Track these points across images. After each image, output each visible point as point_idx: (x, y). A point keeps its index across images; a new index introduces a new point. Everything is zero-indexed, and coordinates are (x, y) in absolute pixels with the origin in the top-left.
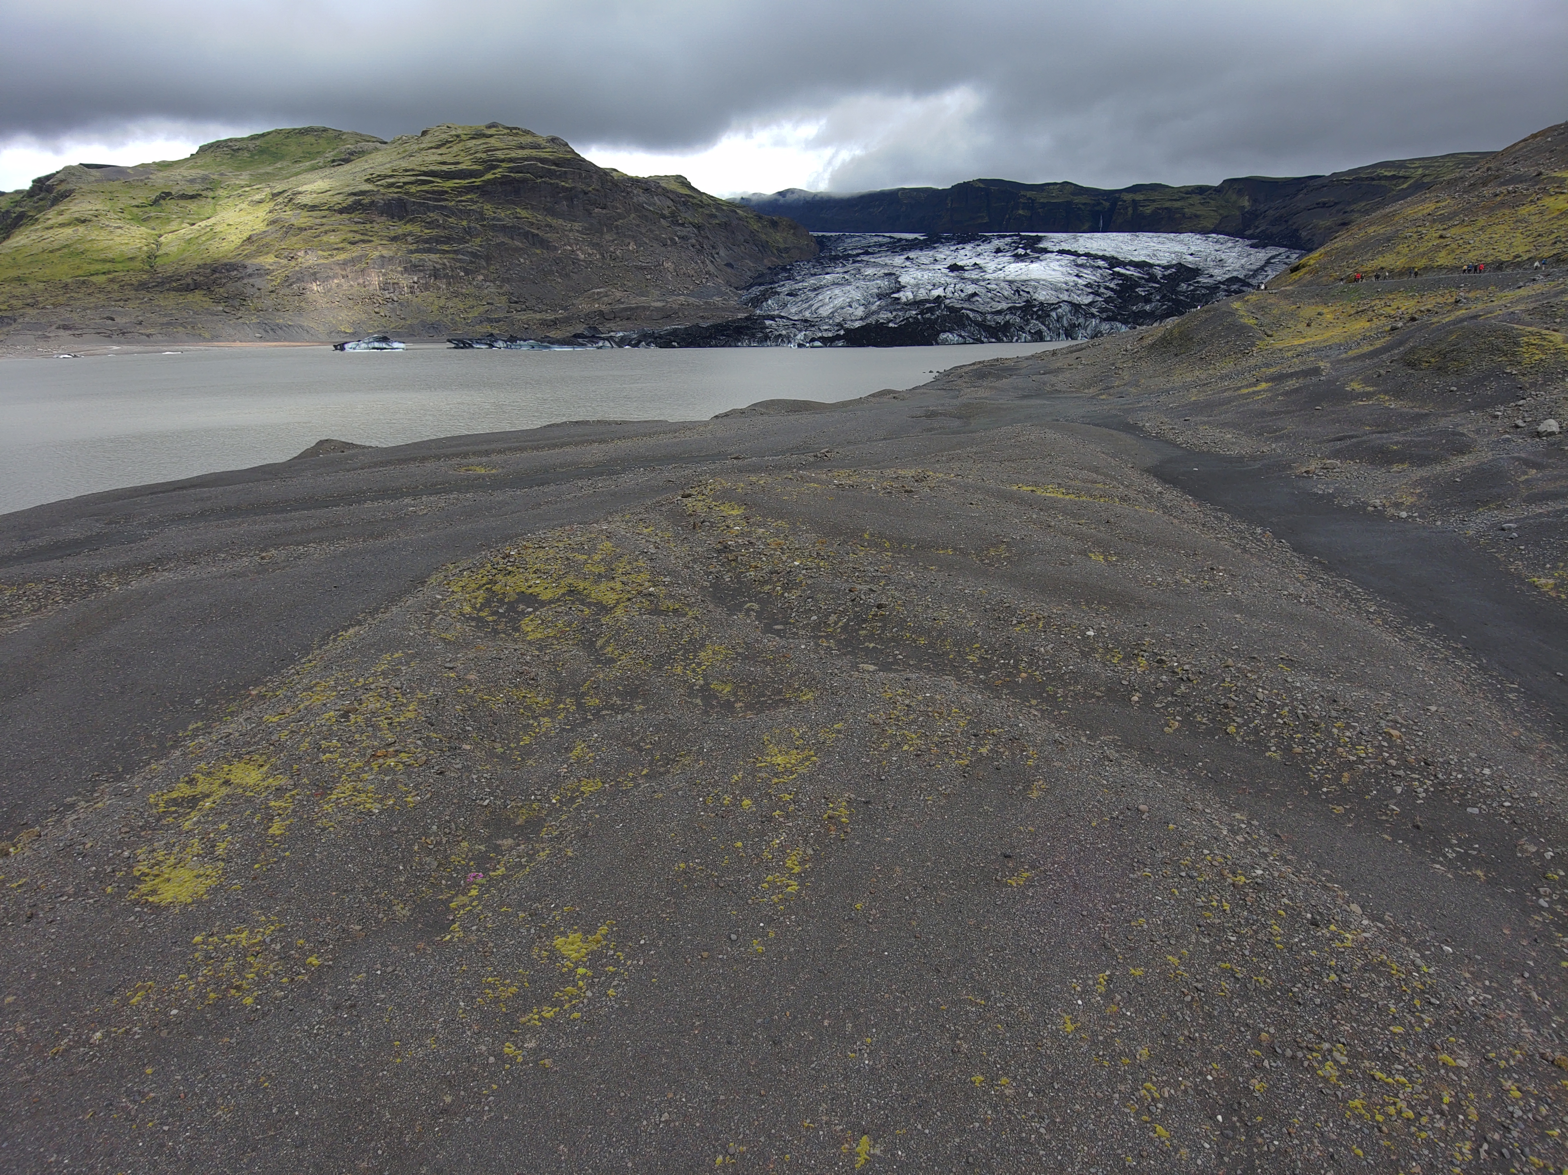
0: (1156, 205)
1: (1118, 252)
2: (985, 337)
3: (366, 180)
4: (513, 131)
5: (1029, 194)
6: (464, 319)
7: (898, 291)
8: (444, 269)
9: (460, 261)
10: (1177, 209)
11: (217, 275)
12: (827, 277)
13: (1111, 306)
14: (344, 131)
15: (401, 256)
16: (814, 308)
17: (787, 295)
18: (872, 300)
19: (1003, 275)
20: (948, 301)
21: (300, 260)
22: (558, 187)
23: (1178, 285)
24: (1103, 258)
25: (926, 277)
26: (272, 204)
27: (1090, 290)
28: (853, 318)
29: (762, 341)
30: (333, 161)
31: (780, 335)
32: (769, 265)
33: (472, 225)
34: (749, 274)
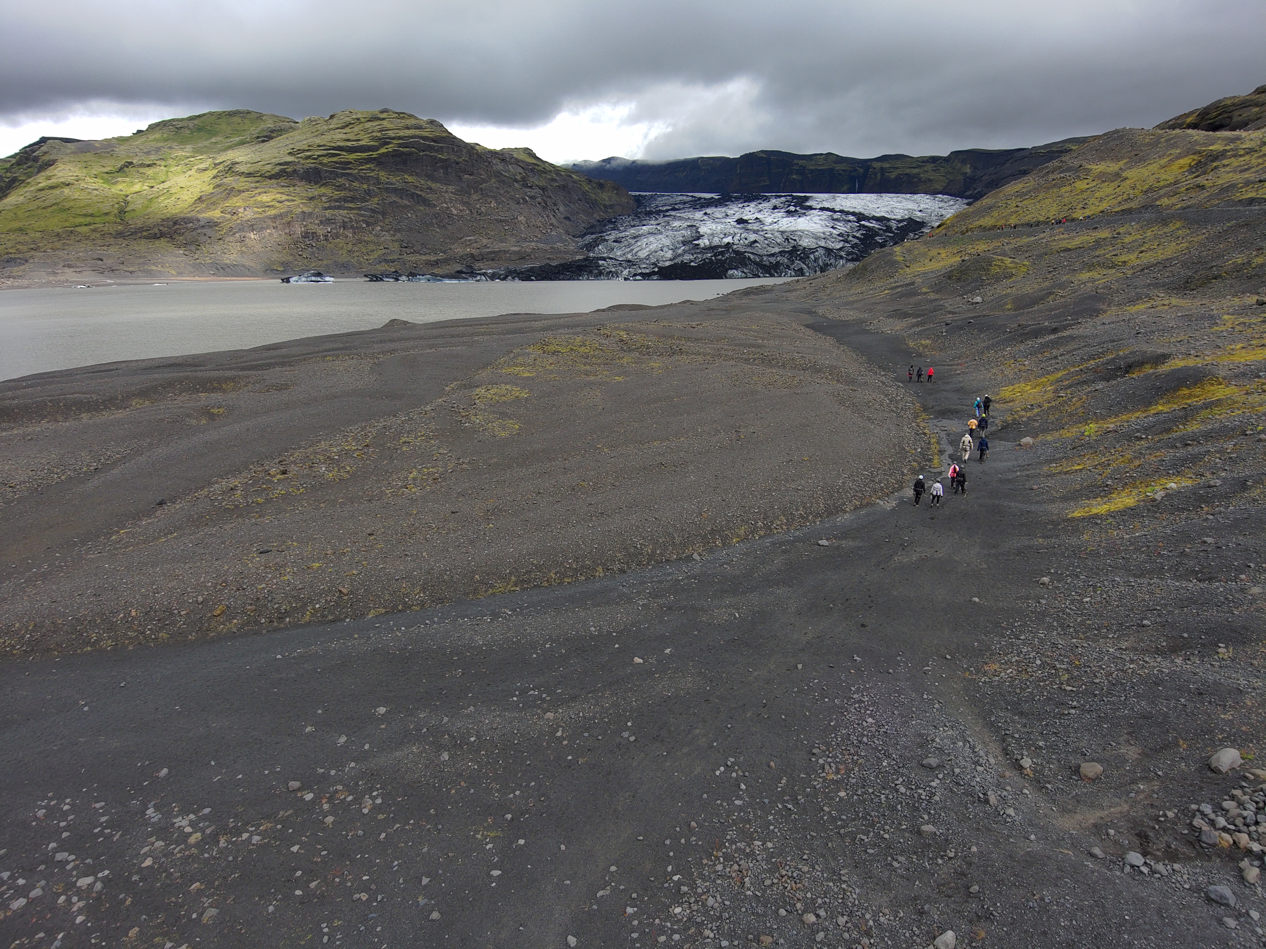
0: (898, 172)
1: (863, 210)
2: (761, 273)
3: (290, 154)
4: (401, 115)
5: (800, 162)
6: (365, 259)
7: (698, 239)
8: (350, 222)
9: (362, 215)
10: (915, 174)
11: (177, 227)
12: (644, 228)
13: (856, 251)
14: (265, 113)
15: (318, 212)
16: (634, 252)
17: (614, 241)
18: (678, 246)
19: (777, 227)
20: (735, 247)
21: (240, 215)
22: (436, 159)
23: (907, 235)
24: (853, 214)
25: (719, 228)
26: (215, 171)
27: (841, 238)
28: (664, 259)
29: (596, 277)
30: (259, 137)
31: (611, 271)
32: (598, 218)
33: (371, 188)
34: (583, 225)
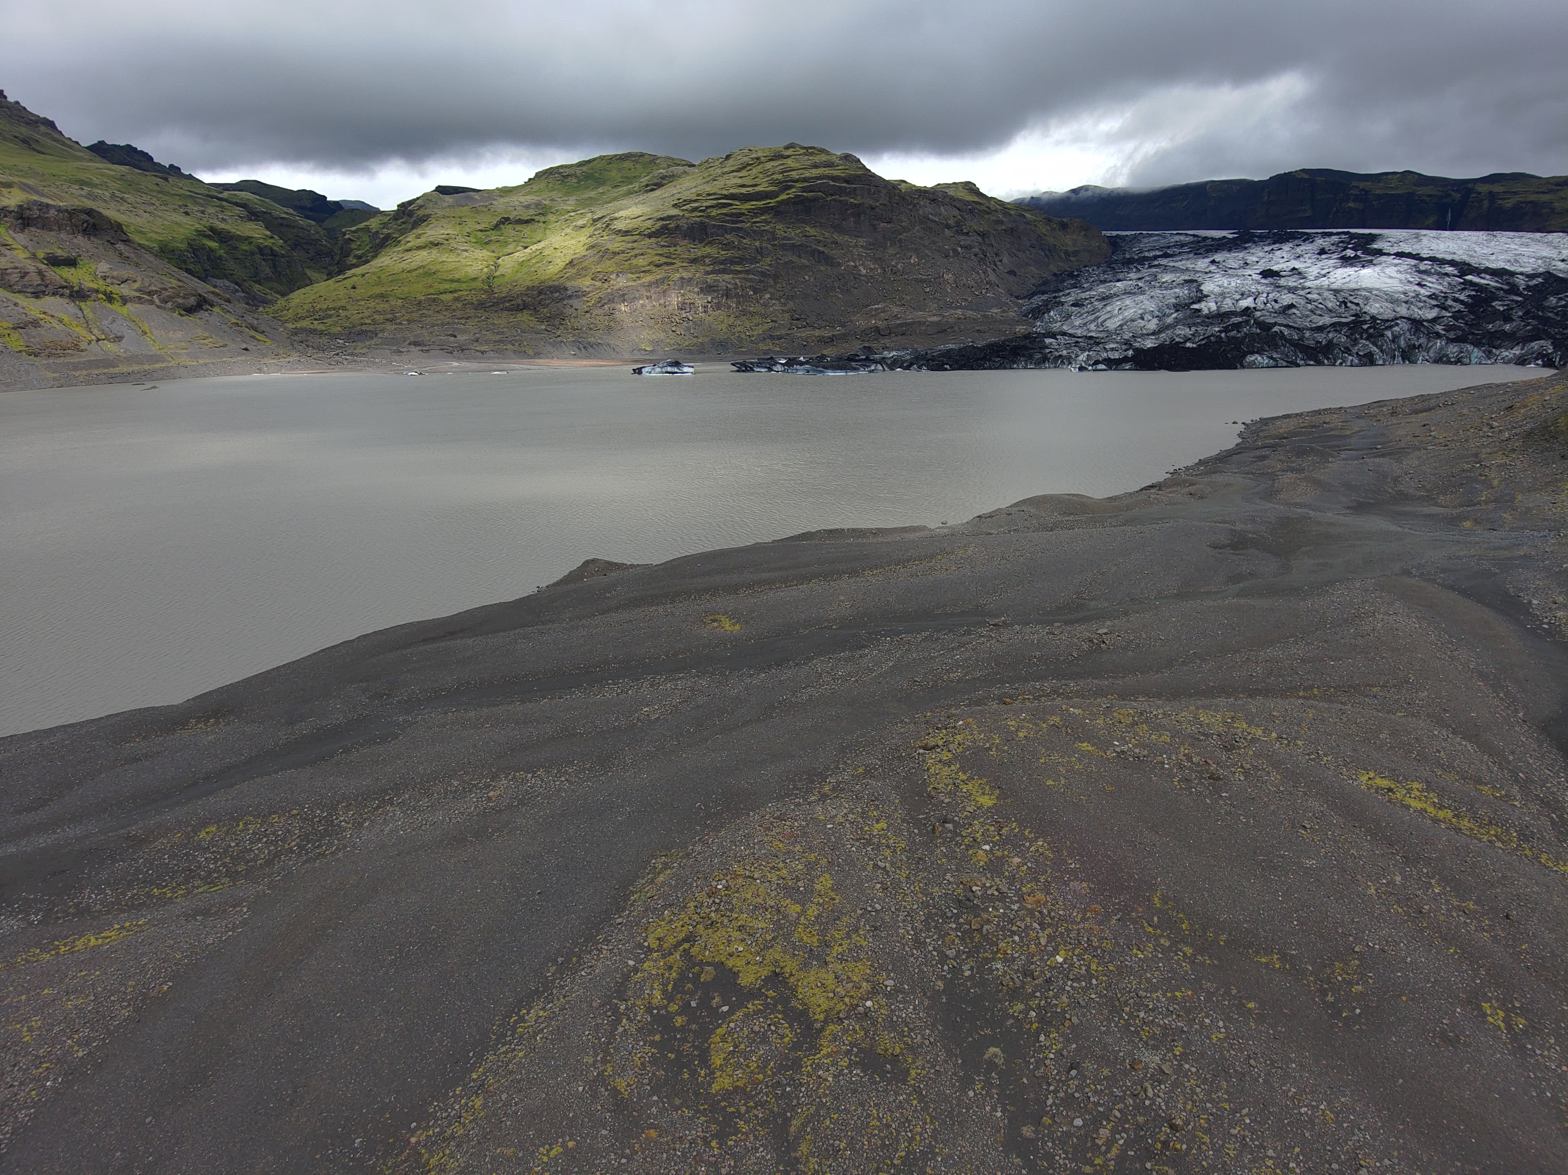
0: (1517, 198)
1: (1471, 256)
2: (1302, 359)
3: (675, 206)
4: (809, 151)
5: (1362, 185)
6: (749, 336)
7: (1199, 300)
8: (735, 289)
9: (750, 280)
10: (1545, 203)
11: (542, 296)
12: (1118, 284)
13: (1461, 324)
14: (659, 155)
15: (699, 278)
16: (1100, 320)
17: (1072, 305)
18: (1167, 311)
19: (1327, 283)
20: (1258, 314)
21: (612, 282)
22: (846, 204)
23: (1546, 299)
24: (1452, 263)
25: (1233, 284)
26: (592, 229)
27: (1434, 302)
28: (1144, 332)
29: (1039, 363)
30: (647, 186)
31: (1061, 356)
32: (1055, 271)
33: (764, 245)
34: (1033, 281)
